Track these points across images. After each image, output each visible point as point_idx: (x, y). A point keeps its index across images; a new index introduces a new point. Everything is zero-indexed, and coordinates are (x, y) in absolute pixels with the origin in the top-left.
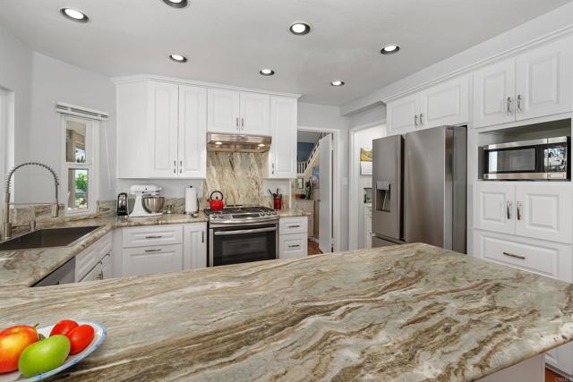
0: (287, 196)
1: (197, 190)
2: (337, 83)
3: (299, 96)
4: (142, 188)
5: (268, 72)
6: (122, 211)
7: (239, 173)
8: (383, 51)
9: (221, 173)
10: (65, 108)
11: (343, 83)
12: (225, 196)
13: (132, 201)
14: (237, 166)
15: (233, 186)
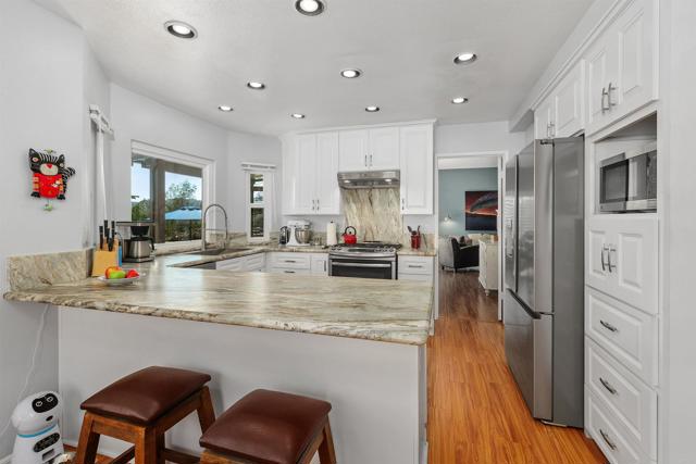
0: (432, 235)
1: (338, 225)
2: (459, 100)
3: (434, 121)
4: (294, 223)
5: (374, 108)
6: (284, 241)
7: (378, 209)
8: (457, 60)
9: (361, 210)
10: (246, 166)
11: (466, 100)
12: (358, 232)
13: (288, 233)
14: (376, 203)
15: (372, 222)
